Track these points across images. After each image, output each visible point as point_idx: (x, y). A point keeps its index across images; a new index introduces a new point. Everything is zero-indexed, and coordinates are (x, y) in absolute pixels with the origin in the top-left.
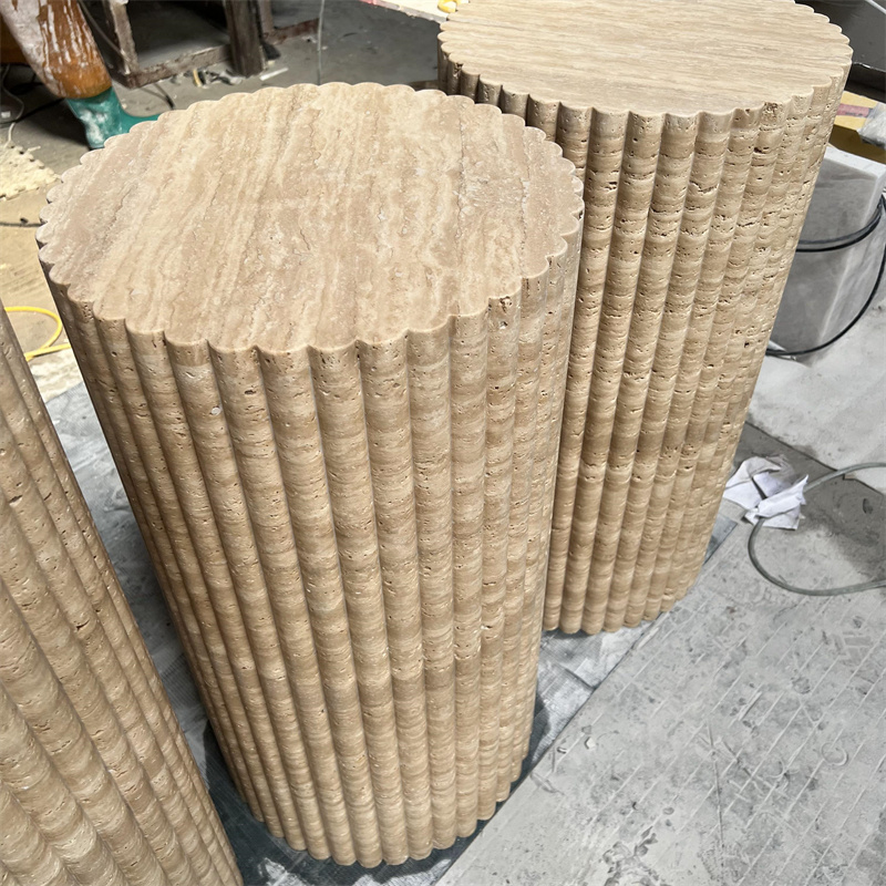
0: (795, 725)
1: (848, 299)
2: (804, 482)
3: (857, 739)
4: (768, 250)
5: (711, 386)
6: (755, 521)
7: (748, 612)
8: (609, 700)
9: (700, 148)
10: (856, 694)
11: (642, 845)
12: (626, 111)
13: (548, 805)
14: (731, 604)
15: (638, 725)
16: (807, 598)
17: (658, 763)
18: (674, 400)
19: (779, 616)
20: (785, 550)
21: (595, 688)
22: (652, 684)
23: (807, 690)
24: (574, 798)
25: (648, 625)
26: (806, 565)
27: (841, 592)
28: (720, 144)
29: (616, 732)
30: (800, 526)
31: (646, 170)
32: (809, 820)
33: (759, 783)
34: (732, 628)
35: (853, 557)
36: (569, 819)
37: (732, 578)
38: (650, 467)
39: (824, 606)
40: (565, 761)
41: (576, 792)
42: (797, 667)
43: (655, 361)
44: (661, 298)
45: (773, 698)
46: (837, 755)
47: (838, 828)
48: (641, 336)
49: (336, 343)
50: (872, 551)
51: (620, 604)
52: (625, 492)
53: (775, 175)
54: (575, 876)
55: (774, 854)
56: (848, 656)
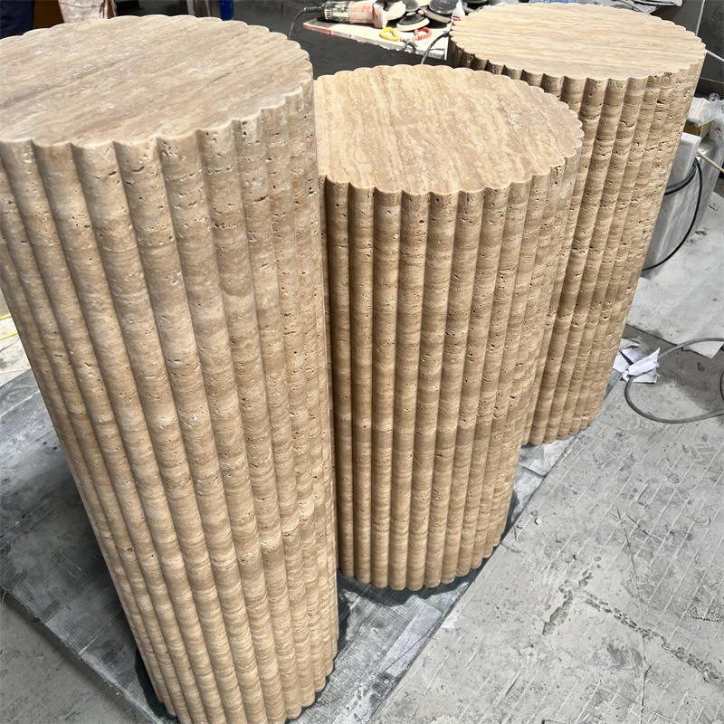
0: (672, 502)
1: (674, 231)
2: (658, 351)
3: (714, 508)
4: (660, 168)
5: (623, 259)
6: (627, 379)
7: (631, 436)
8: (546, 494)
9: (628, 100)
10: (710, 482)
11: (584, 580)
12: (585, 78)
13: (516, 560)
14: (619, 431)
15: (568, 509)
16: (669, 425)
17: (586, 531)
18: (602, 268)
19: (652, 436)
20: (650, 396)
21: (545, 477)
22: (574, 483)
23: (677, 481)
24: (533, 555)
25: (572, 438)
26: (665, 405)
27: (691, 420)
28: (639, 97)
29: (554, 513)
30: (658, 381)
31: (596, 113)
32: (691, 558)
33: (654, 538)
34: (622, 446)
35: (695, 398)
36: (532, 568)
37: (617, 415)
38: (583, 316)
39: (681, 430)
40: (523, 533)
41: (534, 551)
42: (668, 467)
43: (592, 240)
44: (599, 198)
45: (656, 487)
46: (703, 519)
47: (710, 562)
48: (586, 222)
49: (475, 189)
50: (708, 394)
51: (556, 421)
52: (566, 335)
53: (667, 118)
54: (542, 601)
55: (670, 580)
56: (701, 459)
